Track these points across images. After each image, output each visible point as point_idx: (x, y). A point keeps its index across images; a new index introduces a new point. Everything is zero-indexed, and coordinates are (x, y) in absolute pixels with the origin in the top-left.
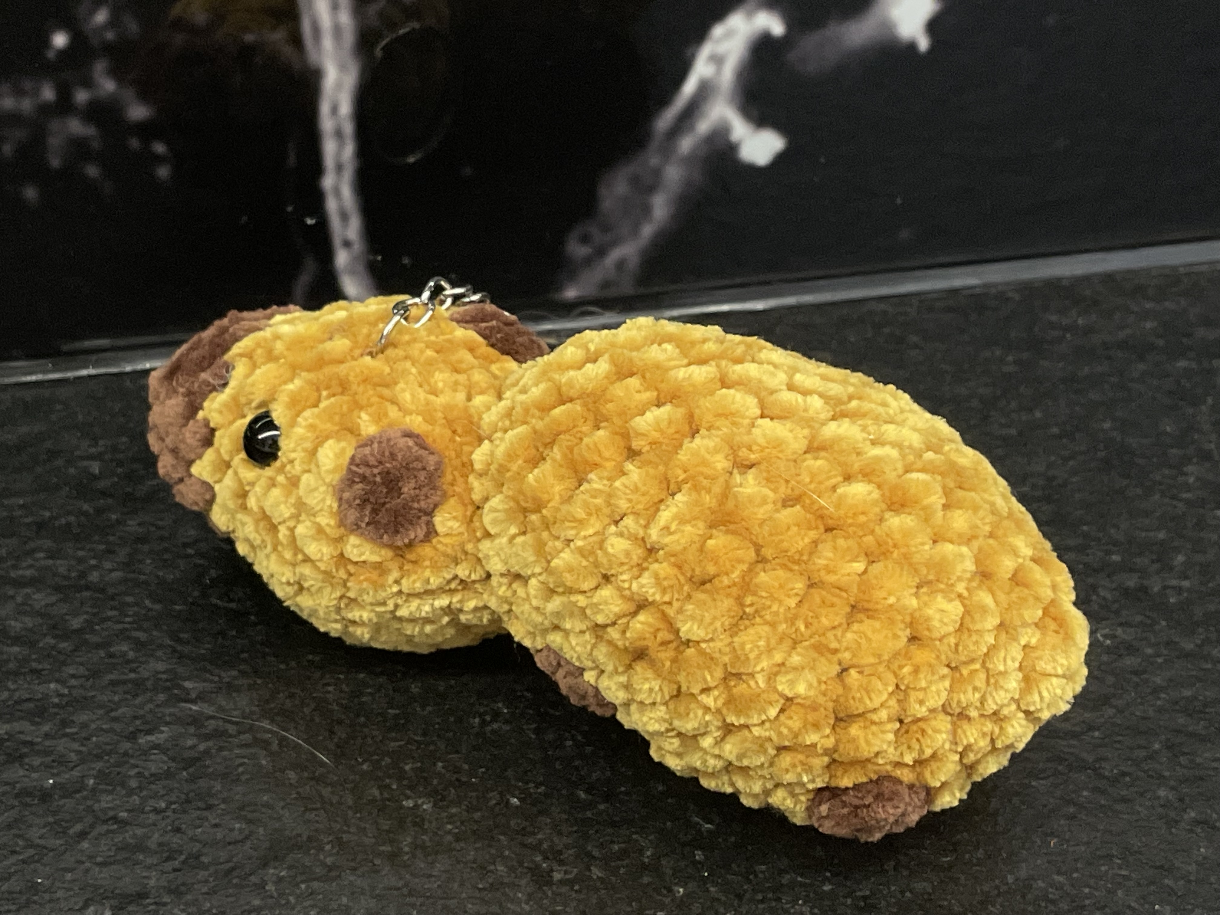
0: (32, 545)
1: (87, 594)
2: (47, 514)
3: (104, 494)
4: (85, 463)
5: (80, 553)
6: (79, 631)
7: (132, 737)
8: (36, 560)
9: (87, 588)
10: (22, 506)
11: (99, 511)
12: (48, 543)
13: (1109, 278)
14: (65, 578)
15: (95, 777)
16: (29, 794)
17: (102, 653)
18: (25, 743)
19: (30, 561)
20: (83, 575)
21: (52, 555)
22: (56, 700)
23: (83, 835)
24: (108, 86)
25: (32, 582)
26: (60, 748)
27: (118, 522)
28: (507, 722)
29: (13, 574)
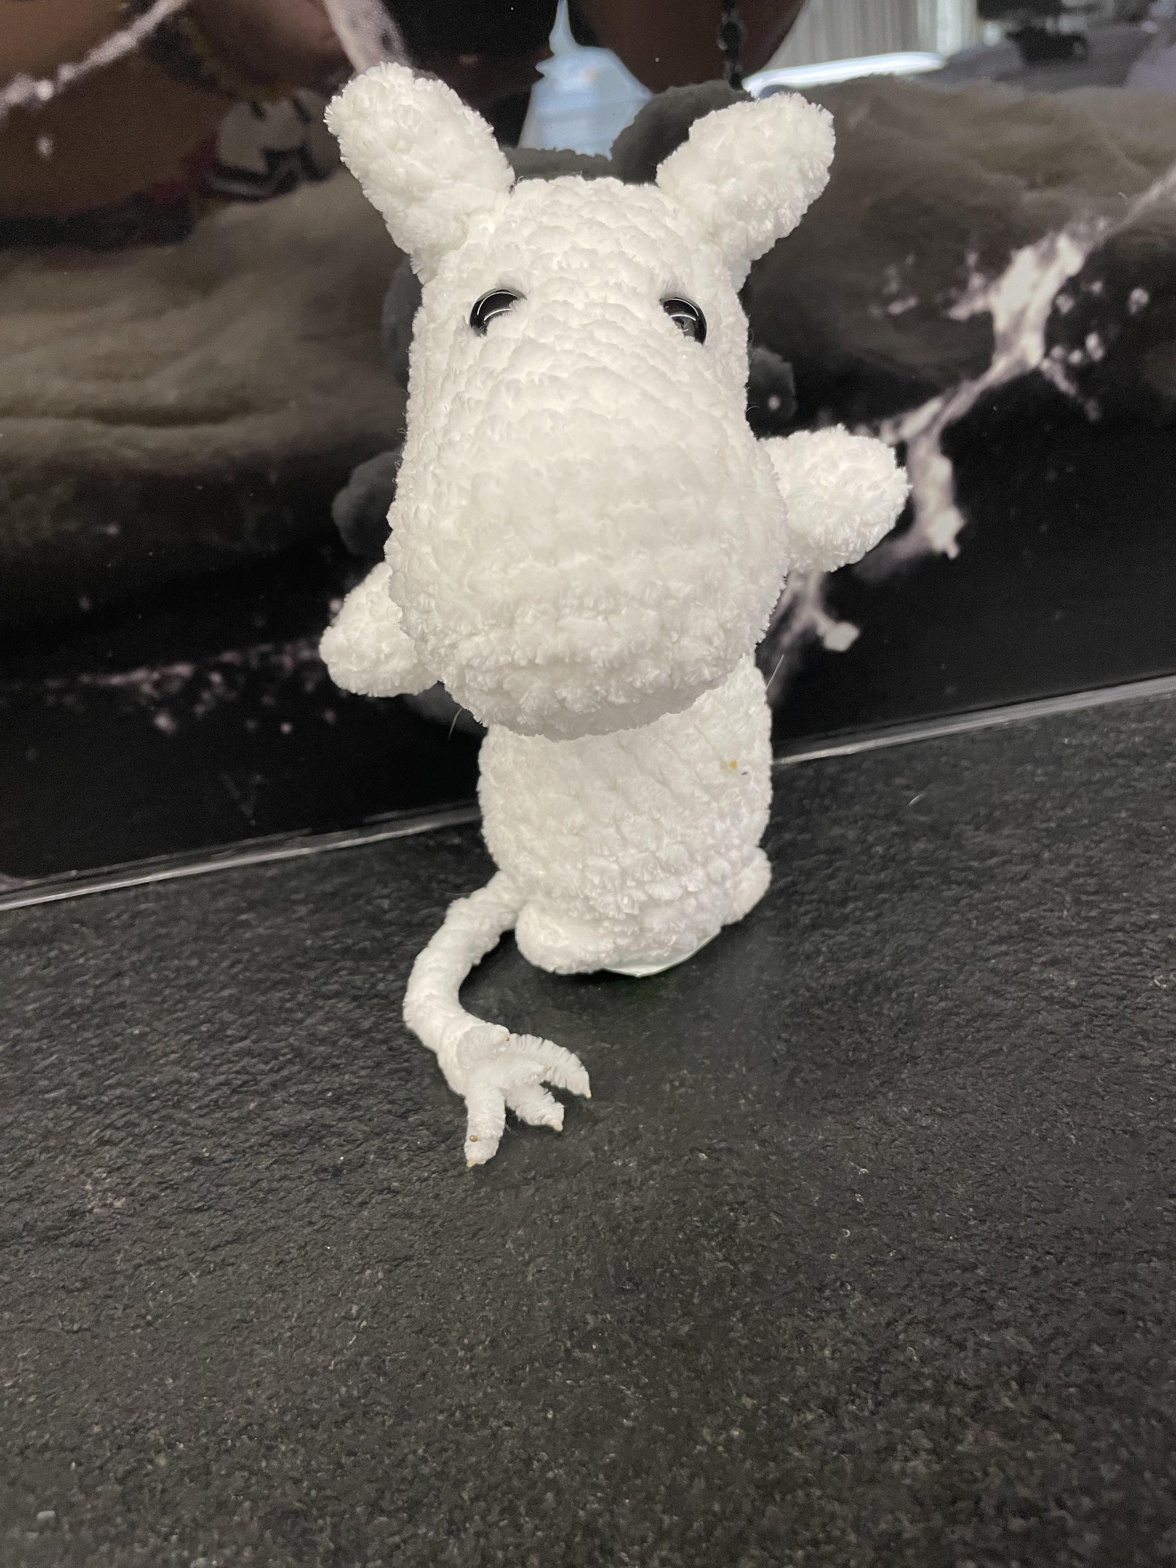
0: (339, 965)
1: (375, 1001)
2: (350, 941)
3: (391, 923)
4: (379, 901)
5: (373, 969)
6: (370, 1030)
7: (404, 1116)
8: (341, 977)
9: (376, 996)
10: (335, 937)
11: (386, 937)
12: (349, 964)
13: (1100, 709)
14: (360, 989)
15: (375, 1153)
16: (325, 1170)
17: (384, 1048)
18: (324, 1126)
19: (336, 979)
20: (373, 986)
21: (352, 972)
22: (349, 1089)
23: (363, 1204)
25: (337, 994)
26: (350, 1129)
27: (400, 943)
28: (692, 1087)
29: (324, 989)
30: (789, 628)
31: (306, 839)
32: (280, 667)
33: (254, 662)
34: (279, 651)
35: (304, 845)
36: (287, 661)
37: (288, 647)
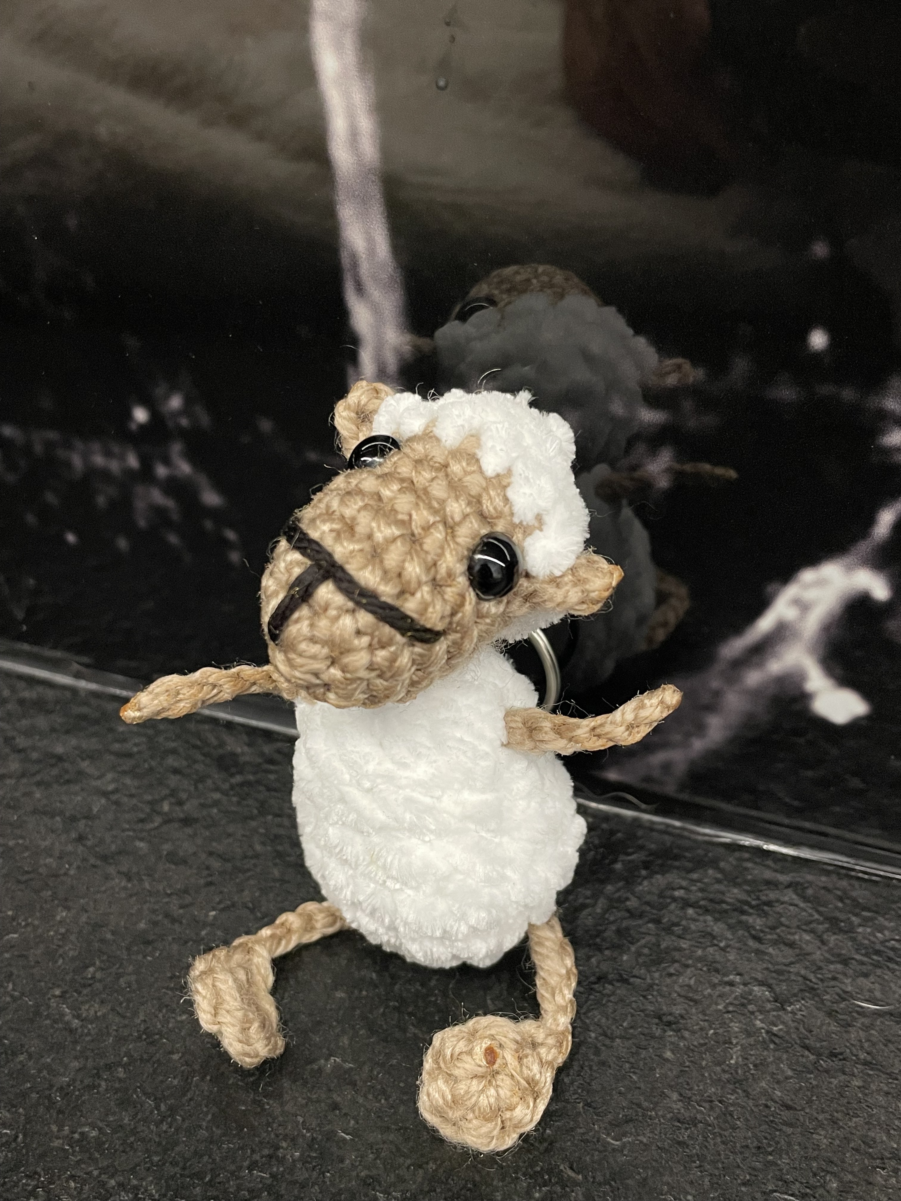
24: (185, 468)
30: (760, 665)
31: (83, 670)
32: (68, 465)
33: (38, 448)
34: (68, 446)
35: (78, 676)
36: (77, 461)
37: (79, 444)
